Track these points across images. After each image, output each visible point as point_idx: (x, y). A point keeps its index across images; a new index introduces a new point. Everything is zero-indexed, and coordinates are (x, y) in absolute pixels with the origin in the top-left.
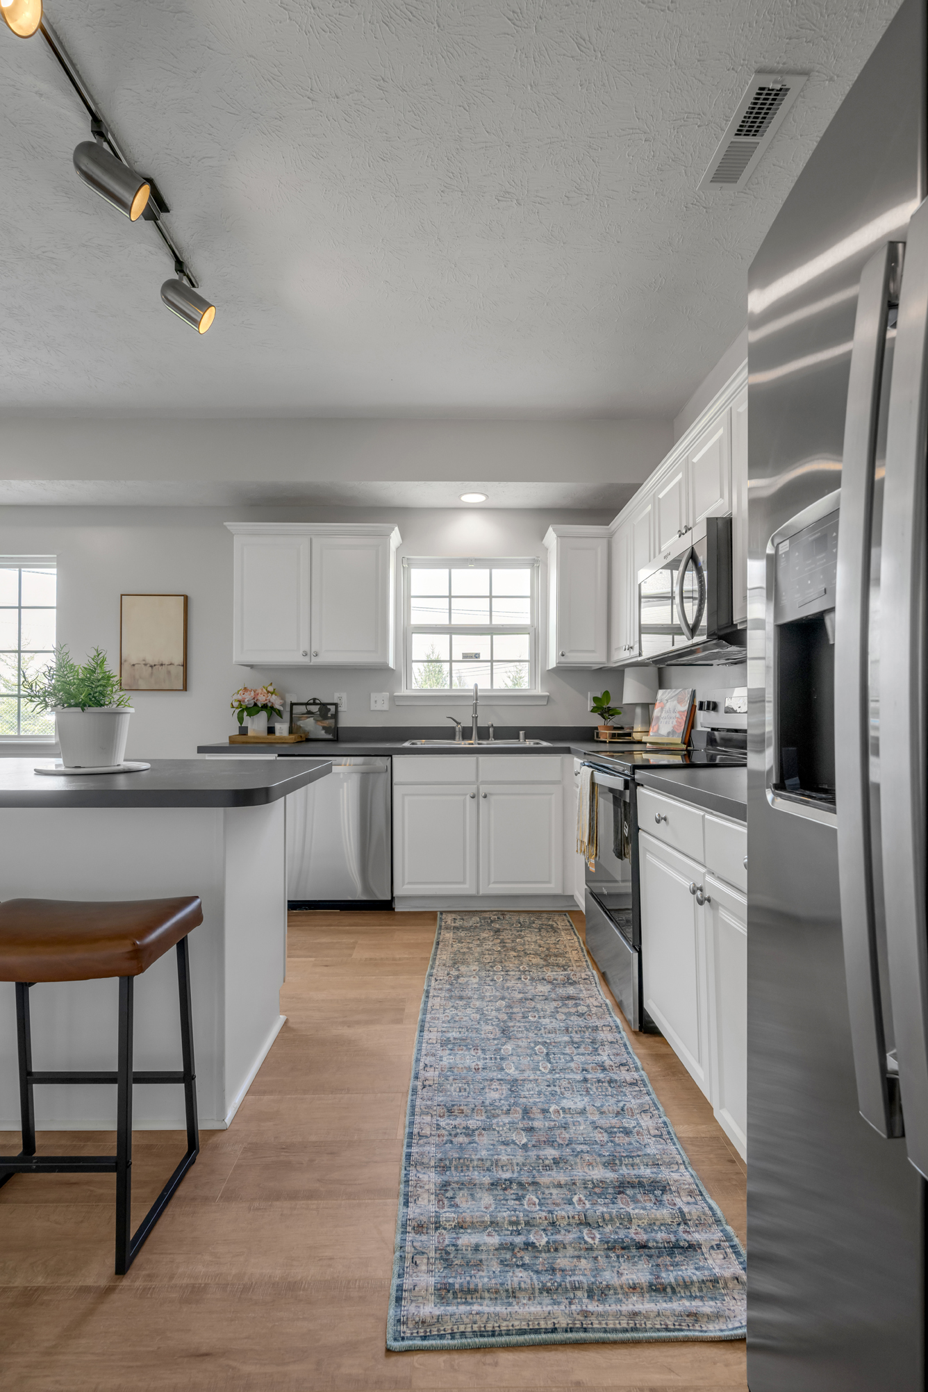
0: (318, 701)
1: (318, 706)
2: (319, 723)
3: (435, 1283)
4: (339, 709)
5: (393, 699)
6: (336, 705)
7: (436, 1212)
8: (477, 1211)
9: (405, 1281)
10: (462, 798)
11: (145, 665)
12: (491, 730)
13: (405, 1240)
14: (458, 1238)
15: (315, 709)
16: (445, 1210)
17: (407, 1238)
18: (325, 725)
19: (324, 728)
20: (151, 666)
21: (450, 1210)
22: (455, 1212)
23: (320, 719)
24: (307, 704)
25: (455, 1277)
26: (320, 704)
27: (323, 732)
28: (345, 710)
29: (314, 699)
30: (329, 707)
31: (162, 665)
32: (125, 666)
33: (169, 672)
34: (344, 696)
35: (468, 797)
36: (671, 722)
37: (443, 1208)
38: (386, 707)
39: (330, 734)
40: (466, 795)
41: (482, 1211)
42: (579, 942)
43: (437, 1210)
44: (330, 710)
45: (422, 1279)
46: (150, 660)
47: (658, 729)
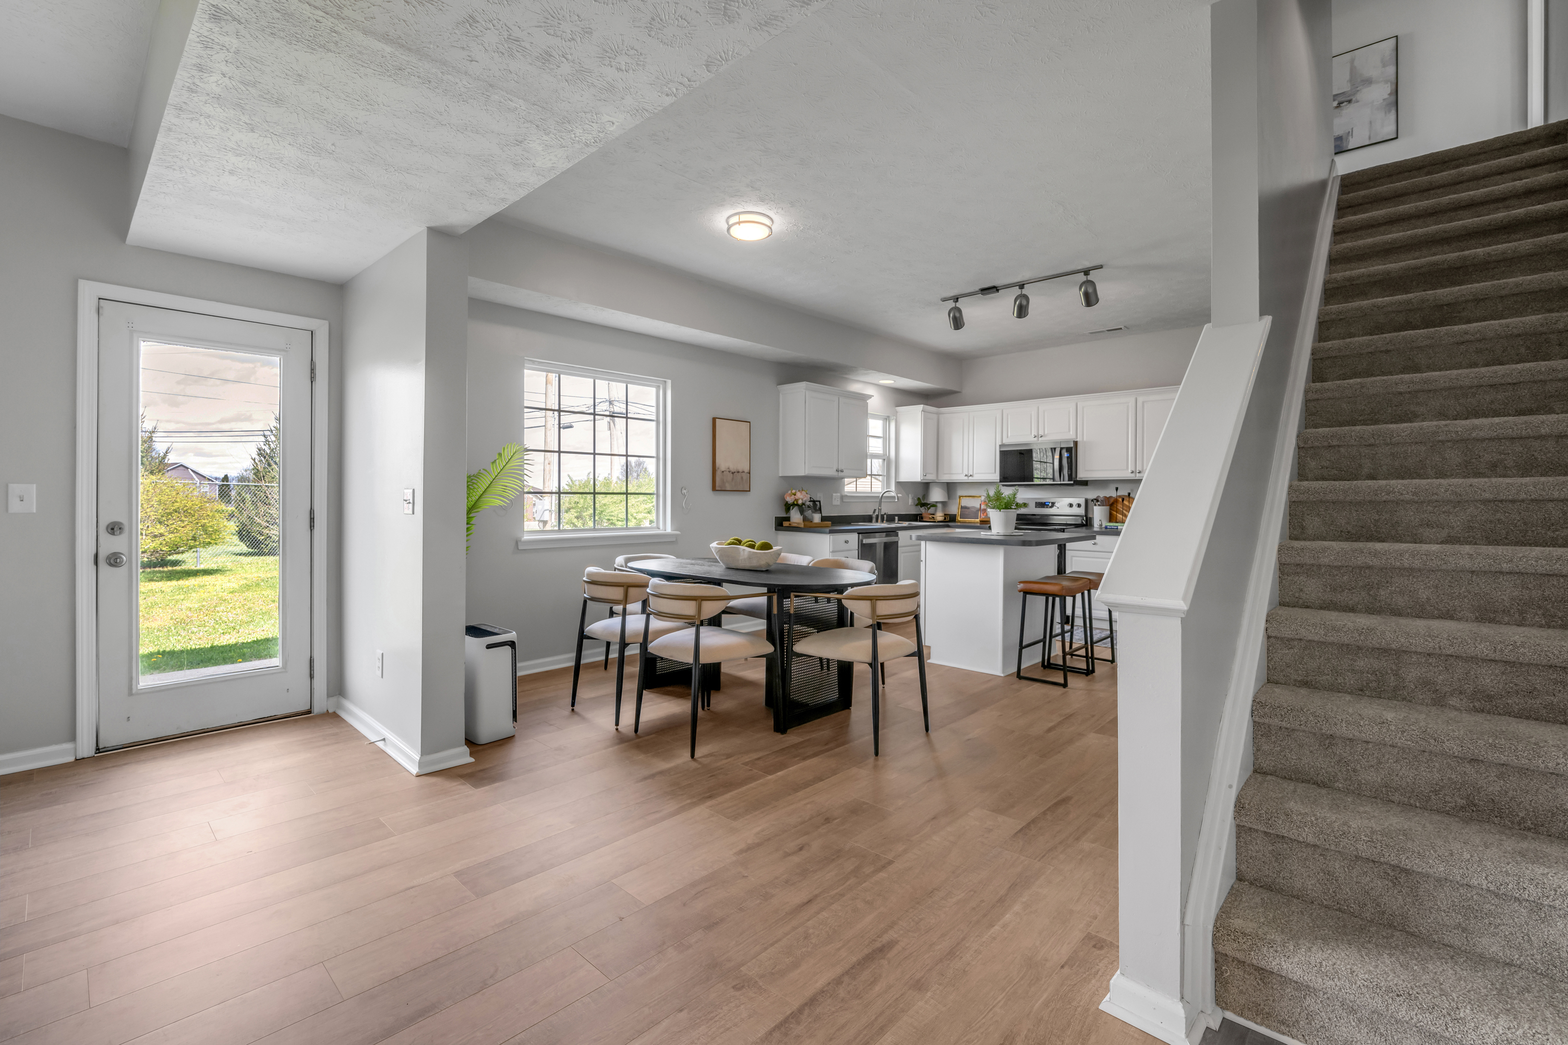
0: (812, 499)
1: (813, 503)
5: (842, 497)
6: (820, 502)
11: (729, 472)
12: (885, 516)
20: (733, 473)
28: (824, 505)
31: (738, 472)
32: (718, 473)
33: (742, 478)
34: (822, 495)
38: (838, 503)
46: (733, 468)
47: (987, 514)
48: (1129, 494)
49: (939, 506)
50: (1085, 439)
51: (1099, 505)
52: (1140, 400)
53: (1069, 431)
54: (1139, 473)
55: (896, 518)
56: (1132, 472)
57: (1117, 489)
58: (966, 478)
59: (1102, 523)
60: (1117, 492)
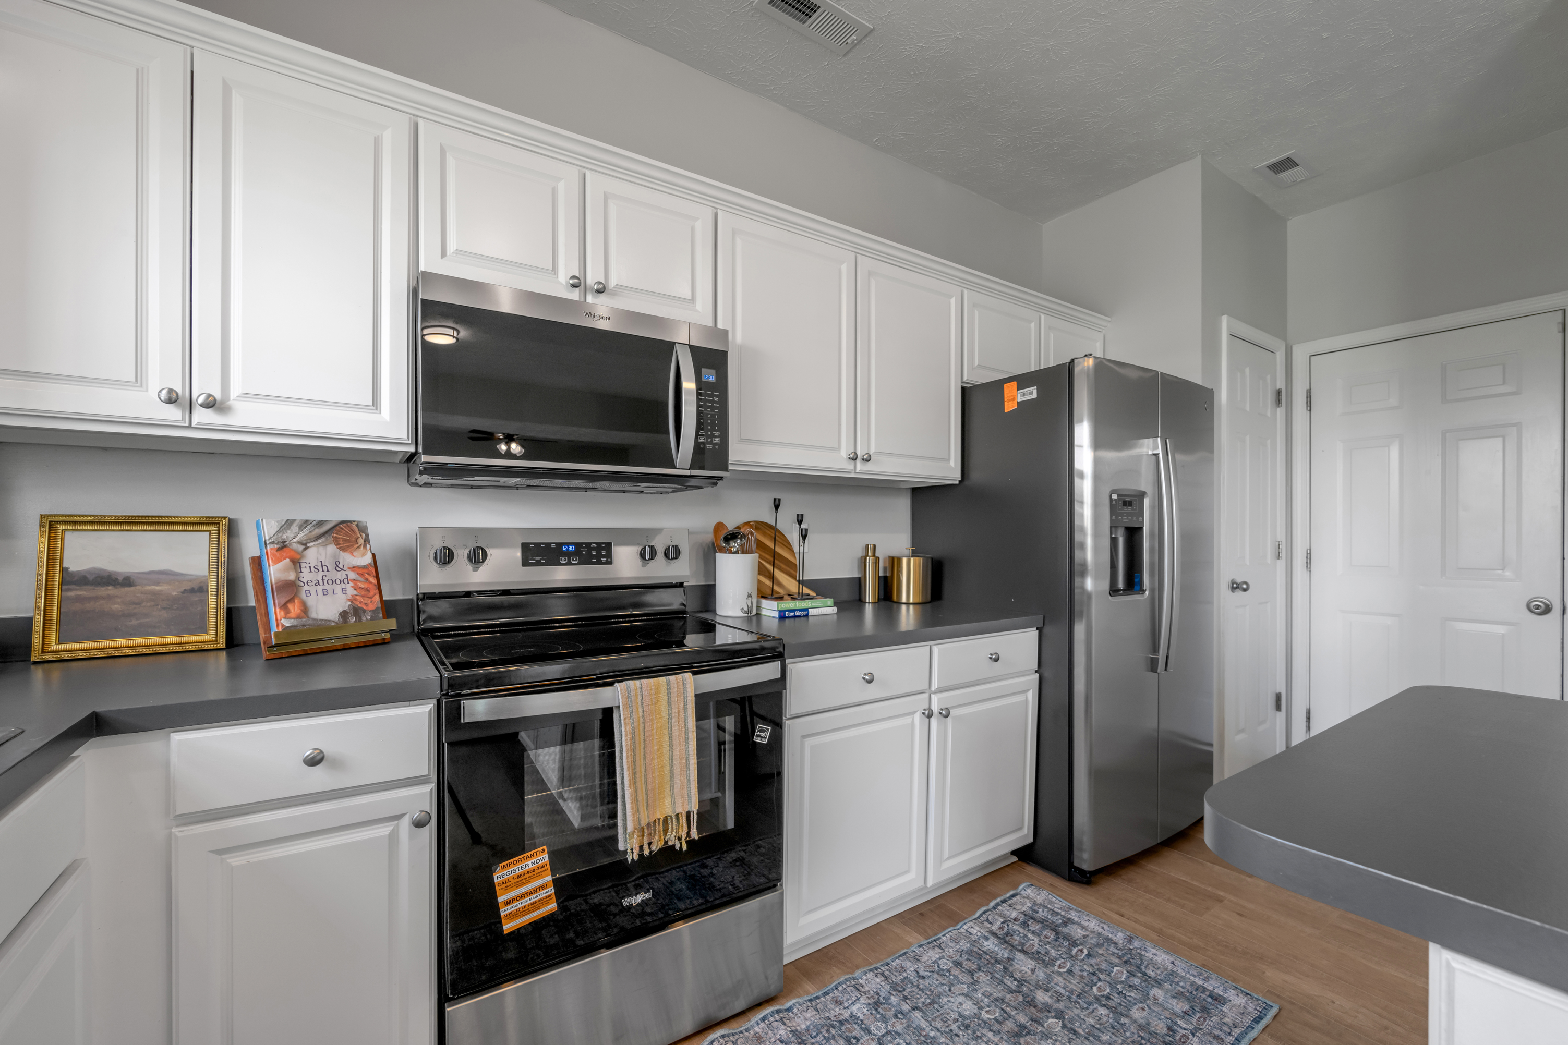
3: (1224, 1005)
7: (1193, 1035)
8: (1154, 1011)
9: (1250, 1022)
13: (1236, 1039)
14: (1185, 1012)
16: (1184, 1032)
17: (1233, 1039)
21: (1179, 1029)
22: (1176, 1023)
25: (1204, 1000)
37: (1184, 1035)
41: (1150, 1008)
43: (1191, 1037)
45: (1233, 1015)
52: (864, 265)
53: (693, 299)
54: (868, 460)
56: (851, 459)
57: (778, 504)
59: (752, 602)
60: (776, 513)
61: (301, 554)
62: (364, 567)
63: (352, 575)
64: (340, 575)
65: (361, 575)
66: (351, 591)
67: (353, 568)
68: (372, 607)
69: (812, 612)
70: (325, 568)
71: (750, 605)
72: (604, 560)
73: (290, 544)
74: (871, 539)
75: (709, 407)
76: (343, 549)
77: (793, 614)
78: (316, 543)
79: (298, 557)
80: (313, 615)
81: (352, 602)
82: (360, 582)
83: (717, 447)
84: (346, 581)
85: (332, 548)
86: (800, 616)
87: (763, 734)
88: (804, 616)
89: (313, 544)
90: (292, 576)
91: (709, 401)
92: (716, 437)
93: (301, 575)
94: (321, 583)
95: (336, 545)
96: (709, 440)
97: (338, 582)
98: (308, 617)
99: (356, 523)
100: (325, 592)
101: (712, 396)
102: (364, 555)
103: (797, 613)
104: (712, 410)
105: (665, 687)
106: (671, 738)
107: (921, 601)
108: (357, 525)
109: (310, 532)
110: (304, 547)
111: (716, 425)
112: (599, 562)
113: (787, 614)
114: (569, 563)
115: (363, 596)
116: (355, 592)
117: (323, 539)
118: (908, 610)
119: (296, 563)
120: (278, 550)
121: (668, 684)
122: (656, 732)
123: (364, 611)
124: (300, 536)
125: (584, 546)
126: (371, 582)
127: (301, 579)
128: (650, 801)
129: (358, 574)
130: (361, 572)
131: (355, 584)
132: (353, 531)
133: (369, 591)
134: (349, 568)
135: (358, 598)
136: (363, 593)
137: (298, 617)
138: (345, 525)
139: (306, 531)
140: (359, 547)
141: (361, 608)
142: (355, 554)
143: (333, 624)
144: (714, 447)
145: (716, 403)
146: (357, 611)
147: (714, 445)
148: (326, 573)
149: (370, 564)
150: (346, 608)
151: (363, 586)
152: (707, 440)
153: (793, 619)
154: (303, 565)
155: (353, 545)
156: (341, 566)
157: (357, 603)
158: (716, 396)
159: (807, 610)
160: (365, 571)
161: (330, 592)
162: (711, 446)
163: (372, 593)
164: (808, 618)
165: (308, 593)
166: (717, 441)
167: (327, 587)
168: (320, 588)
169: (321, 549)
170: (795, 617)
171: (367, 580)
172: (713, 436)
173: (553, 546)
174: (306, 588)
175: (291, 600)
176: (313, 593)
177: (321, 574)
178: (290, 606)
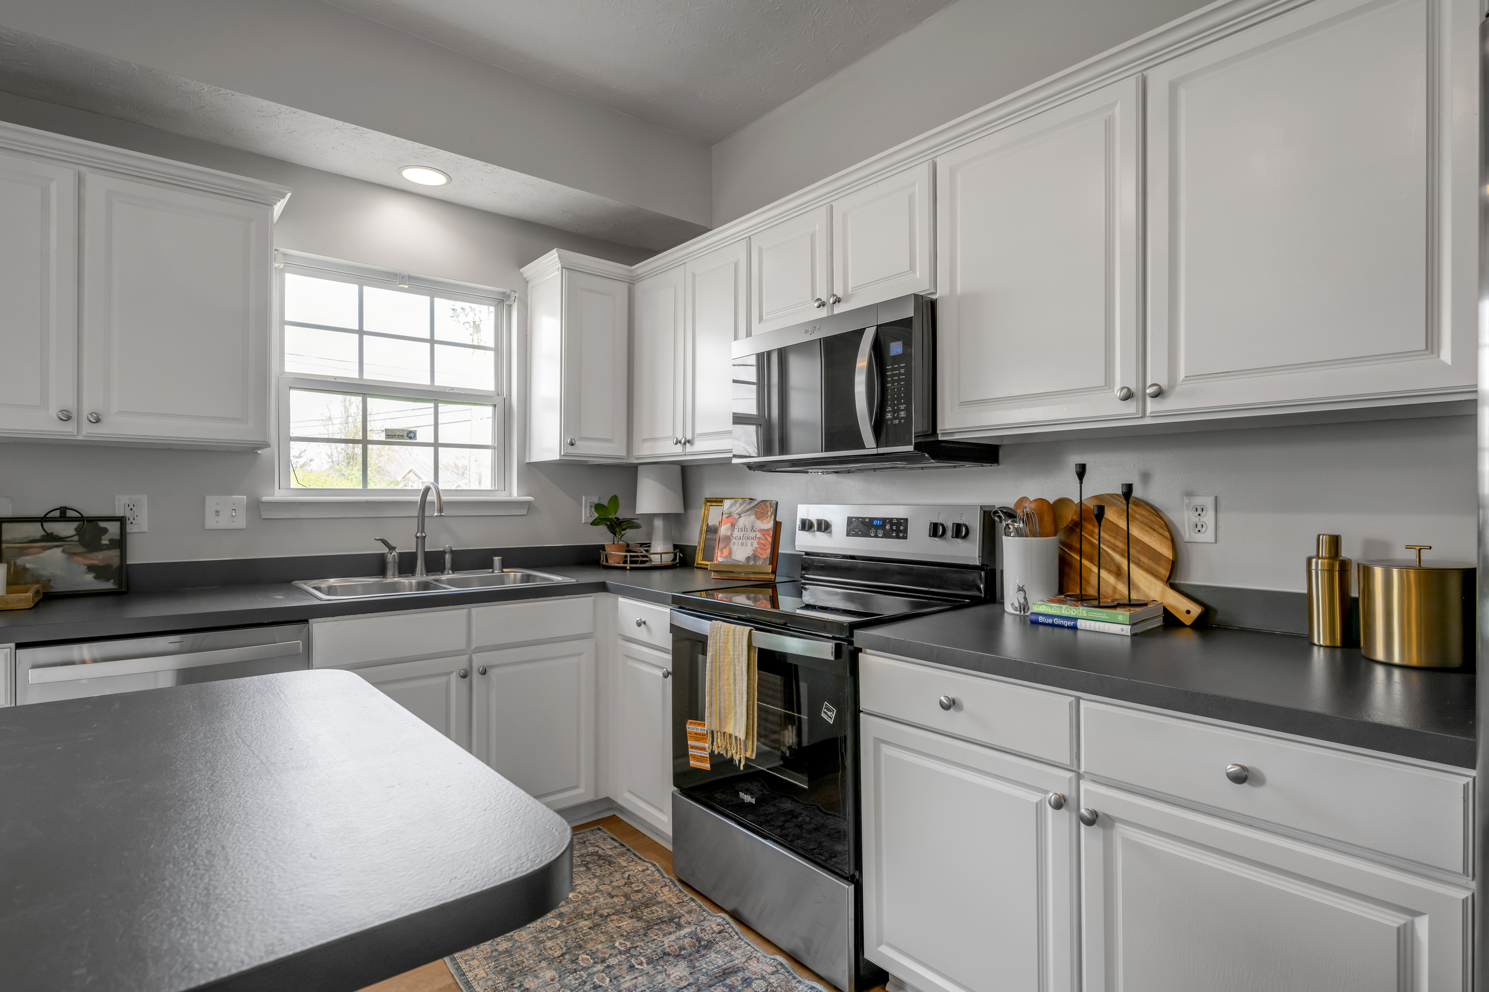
0: (70, 514)
1: (75, 525)
2: (79, 559)
4: (129, 529)
5: (256, 507)
6: (122, 521)
10: (443, 680)
12: (448, 557)
15: (67, 529)
18: (95, 562)
19: (91, 568)
23: (81, 549)
24: (43, 520)
26: (82, 519)
27: (90, 577)
28: (145, 528)
29: (63, 510)
30: (102, 524)
34: (144, 499)
35: (454, 677)
36: (749, 544)
38: (241, 522)
39: (108, 580)
40: (450, 673)
42: (658, 870)
44: (105, 531)
47: (730, 553)
48: (1128, 490)
49: (659, 524)
50: (959, 290)
51: (1019, 533)
52: (1158, 80)
53: (912, 268)
54: (1159, 394)
55: (497, 560)
56: (1128, 396)
57: (1081, 472)
58: (679, 449)
59: (1025, 598)
60: (1081, 483)
61: (736, 521)
62: (767, 530)
63: (759, 535)
64: (752, 534)
65: (764, 535)
66: (755, 545)
67: (760, 531)
68: (764, 556)
69: (1081, 624)
70: (746, 529)
71: (1022, 601)
72: (901, 535)
73: (733, 515)
74: (1330, 524)
75: (895, 381)
76: (758, 518)
77: (1050, 621)
78: (746, 514)
79: (735, 522)
80: (733, 557)
81: (754, 552)
82: (762, 539)
83: (903, 421)
84: (754, 538)
85: (753, 517)
86: (1062, 626)
87: (829, 713)
88: (1069, 627)
89: (744, 514)
90: (729, 534)
91: (895, 375)
92: (902, 410)
93: (734, 533)
94: (742, 539)
95: (755, 515)
96: (895, 415)
97: (750, 538)
98: (730, 558)
99: (769, 502)
100: (742, 544)
101: (899, 368)
102: (769, 522)
103: (1057, 621)
104: (899, 384)
105: (732, 632)
106: (735, 674)
107: (1423, 664)
108: (770, 503)
109: (744, 507)
110: (739, 516)
111: (902, 398)
112: (898, 537)
113: (1041, 619)
114: (876, 536)
115: (761, 549)
116: (757, 546)
117: (750, 512)
118: (1389, 676)
119: (733, 526)
120: (727, 517)
121: (734, 630)
122: (726, 665)
123: (759, 558)
124: (739, 509)
125: (888, 521)
126: (768, 540)
127: (733, 535)
128: (723, 715)
129: (762, 534)
130: (764, 533)
131: (759, 541)
132: (767, 507)
133: (765, 546)
134: (758, 530)
135: (758, 549)
136: (762, 547)
137: (726, 557)
138: (763, 503)
139: (742, 507)
140: (767, 517)
141: (758, 556)
142: (764, 521)
143: (741, 564)
144: (900, 422)
145: (903, 374)
146: (755, 557)
147: (900, 419)
148: (746, 533)
149: (771, 528)
150: (750, 555)
151: (763, 542)
152: (893, 416)
153: (1050, 629)
154: (736, 527)
155: (764, 516)
156: (754, 529)
157: (757, 553)
158: (902, 368)
159: (1076, 619)
160: (767, 533)
161: (745, 544)
162: (897, 421)
163: (766, 548)
164: (1075, 634)
165: (734, 543)
166: (903, 414)
167: (744, 541)
168: (740, 541)
169: (748, 517)
170: (1053, 625)
171: (766, 538)
172: (899, 410)
173: (867, 520)
174: (734, 540)
175: (725, 547)
176: (736, 544)
177: (743, 533)
178: (724, 550)
